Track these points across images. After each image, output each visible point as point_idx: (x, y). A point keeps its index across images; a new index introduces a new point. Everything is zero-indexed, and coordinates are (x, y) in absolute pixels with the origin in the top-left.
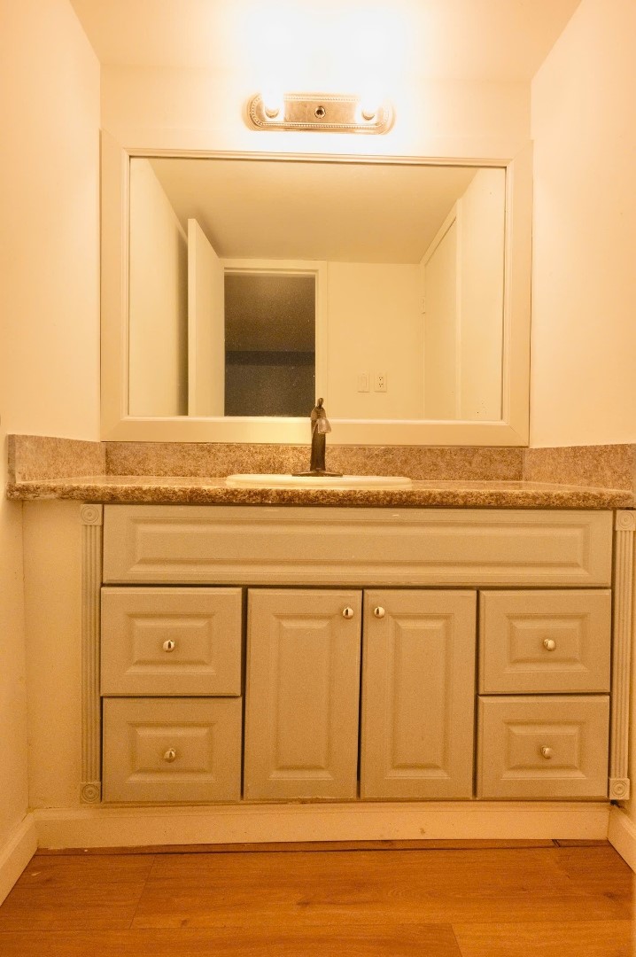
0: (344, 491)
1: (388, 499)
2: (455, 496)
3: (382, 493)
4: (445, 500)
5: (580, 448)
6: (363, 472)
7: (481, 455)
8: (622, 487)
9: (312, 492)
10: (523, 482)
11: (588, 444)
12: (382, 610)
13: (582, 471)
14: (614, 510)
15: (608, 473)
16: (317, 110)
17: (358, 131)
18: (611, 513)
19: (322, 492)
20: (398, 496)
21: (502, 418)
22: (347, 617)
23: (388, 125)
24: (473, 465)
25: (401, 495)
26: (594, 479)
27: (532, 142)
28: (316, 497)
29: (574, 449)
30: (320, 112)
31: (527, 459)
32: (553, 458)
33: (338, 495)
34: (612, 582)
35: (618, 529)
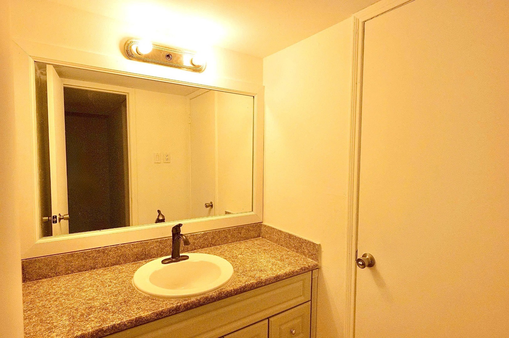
3: (233, 290)
10: (261, 238)
13: (293, 246)
15: (306, 251)
18: (311, 272)
23: (203, 70)
24: (242, 234)
27: (264, 87)
30: (168, 56)
31: (263, 229)
32: (278, 234)
34: (311, 298)
35: (313, 278)
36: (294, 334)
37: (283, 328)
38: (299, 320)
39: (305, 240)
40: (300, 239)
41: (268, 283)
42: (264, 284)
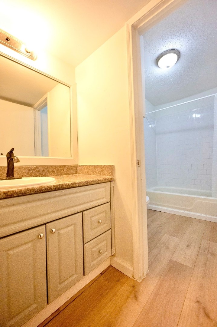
0: (38, 187)
1: (55, 188)
2: (76, 184)
3: (52, 186)
4: (73, 185)
5: (97, 166)
6: (28, 175)
7: (67, 168)
8: (110, 176)
9: (22, 190)
10: (77, 174)
11: (99, 165)
12: (54, 230)
13: (98, 172)
14: (110, 182)
15: (106, 172)
16: (6, 38)
17: (21, 53)
18: (109, 182)
19: (28, 189)
20: (58, 186)
21: (71, 157)
22: (41, 238)
23: (35, 58)
24: (64, 171)
25: (59, 186)
26: (101, 174)
27: (76, 84)
28: (25, 192)
29: (95, 166)
30: (7, 39)
31: (78, 168)
32: (88, 168)
33: (35, 189)
34: (110, 200)
35: (111, 186)
36: (101, 223)
37: (93, 219)
38: (104, 214)
39: (105, 165)
40: (102, 166)
41: (81, 185)
42: (78, 185)
